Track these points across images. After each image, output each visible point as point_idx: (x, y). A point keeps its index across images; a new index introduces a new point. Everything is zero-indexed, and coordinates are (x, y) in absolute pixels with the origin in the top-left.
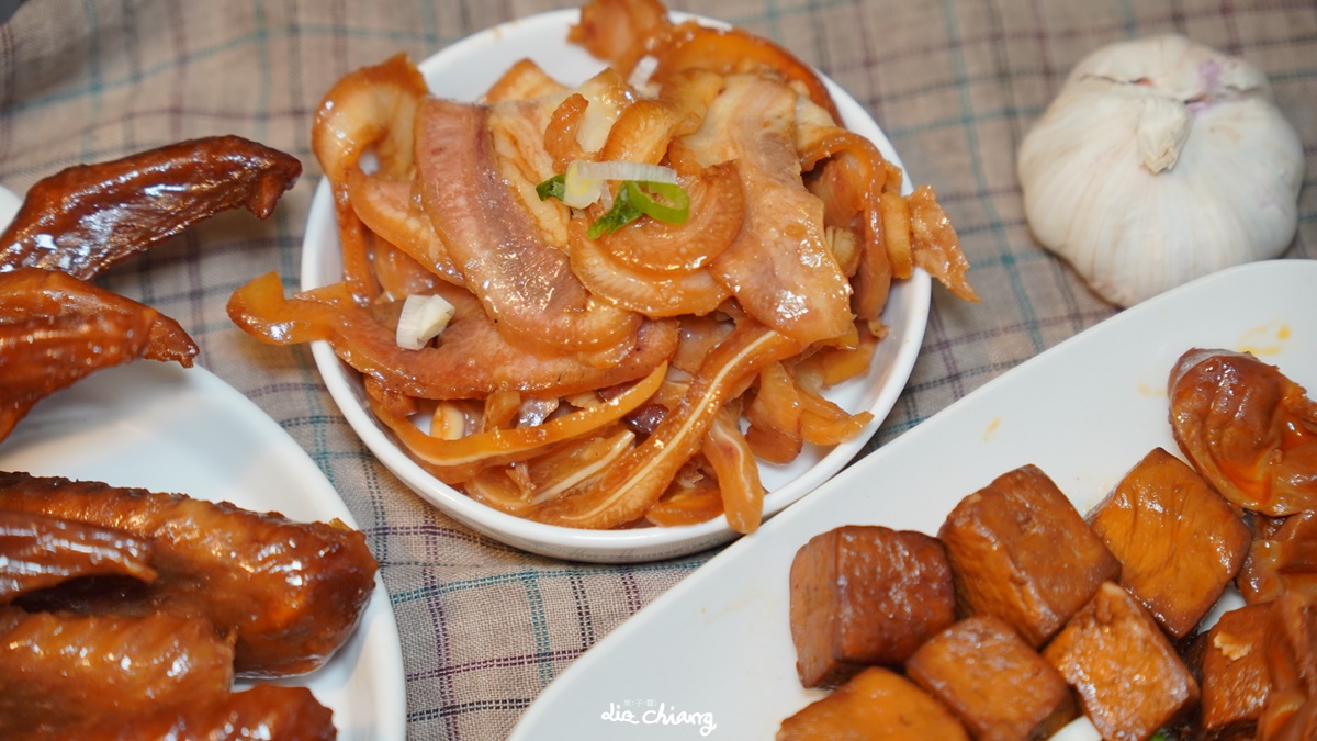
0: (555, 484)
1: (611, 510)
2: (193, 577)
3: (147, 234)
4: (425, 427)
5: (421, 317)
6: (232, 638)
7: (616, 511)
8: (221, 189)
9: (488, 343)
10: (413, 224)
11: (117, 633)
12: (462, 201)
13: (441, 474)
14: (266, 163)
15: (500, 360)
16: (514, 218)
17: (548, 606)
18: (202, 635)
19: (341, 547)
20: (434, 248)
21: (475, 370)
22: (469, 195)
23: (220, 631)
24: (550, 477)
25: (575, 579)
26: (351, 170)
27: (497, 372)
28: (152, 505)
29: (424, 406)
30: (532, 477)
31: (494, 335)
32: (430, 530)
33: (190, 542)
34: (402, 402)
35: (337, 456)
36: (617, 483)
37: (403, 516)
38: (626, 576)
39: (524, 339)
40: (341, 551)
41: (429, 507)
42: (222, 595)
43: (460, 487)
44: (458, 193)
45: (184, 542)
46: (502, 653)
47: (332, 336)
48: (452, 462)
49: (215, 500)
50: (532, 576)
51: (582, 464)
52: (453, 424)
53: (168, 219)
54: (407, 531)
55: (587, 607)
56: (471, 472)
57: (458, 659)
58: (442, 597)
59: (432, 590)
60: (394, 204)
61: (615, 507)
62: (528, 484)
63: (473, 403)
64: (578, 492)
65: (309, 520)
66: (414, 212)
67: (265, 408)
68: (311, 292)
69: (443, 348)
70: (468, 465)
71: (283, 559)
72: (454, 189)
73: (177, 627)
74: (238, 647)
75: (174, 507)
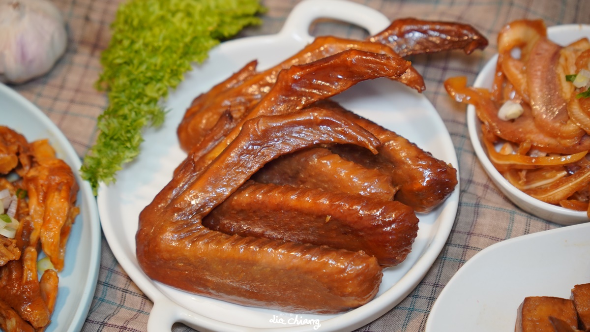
0: (534, 183)
1: (549, 197)
2: (392, 163)
3: (426, 48)
4: (498, 149)
5: (510, 109)
6: (397, 188)
7: (550, 198)
8: (459, 41)
9: (529, 125)
10: (520, 76)
11: (358, 169)
12: (539, 73)
13: (497, 167)
14: (475, 37)
15: (531, 132)
16: (555, 84)
17: (515, 225)
18: (386, 181)
19: (446, 170)
20: (523, 87)
21: (521, 133)
22: (543, 72)
23: (394, 183)
24: (533, 180)
25: (529, 219)
26: (507, 53)
27: (528, 136)
28: (388, 134)
29: (499, 140)
30: (527, 177)
31: (533, 124)
32: (486, 187)
33: (396, 150)
34: (491, 136)
35: (466, 151)
36: (555, 188)
37: (479, 178)
38: (547, 225)
39: (542, 127)
40: (446, 172)
41: (490, 179)
42: (400, 172)
43: (502, 173)
44: (539, 70)
45: (393, 150)
46: (492, 235)
47: (477, 106)
48: (501, 162)
49: (411, 141)
50: (514, 213)
51: (545, 178)
52: (508, 150)
53: (436, 45)
54: (478, 184)
55: (529, 230)
56: (506, 168)
57: (477, 231)
58: (480, 209)
59: (477, 205)
60: (517, 68)
61: (551, 197)
62: (524, 178)
63: (515, 144)
64: (541, 188)
65: (440, 159)
66: (523, 72)
67: (447, 127)
68: (476, 88)
69: (514, 123)
70: (505, 165)
71: (425, 167)
72: (539, 69)
73: (379, 175)
74: (398, 192)
75: (395, 137)
